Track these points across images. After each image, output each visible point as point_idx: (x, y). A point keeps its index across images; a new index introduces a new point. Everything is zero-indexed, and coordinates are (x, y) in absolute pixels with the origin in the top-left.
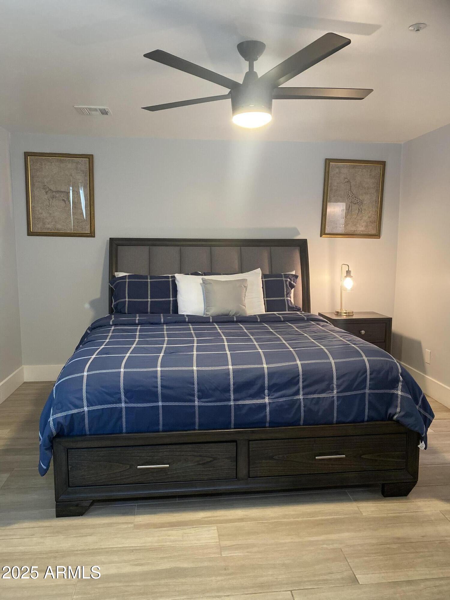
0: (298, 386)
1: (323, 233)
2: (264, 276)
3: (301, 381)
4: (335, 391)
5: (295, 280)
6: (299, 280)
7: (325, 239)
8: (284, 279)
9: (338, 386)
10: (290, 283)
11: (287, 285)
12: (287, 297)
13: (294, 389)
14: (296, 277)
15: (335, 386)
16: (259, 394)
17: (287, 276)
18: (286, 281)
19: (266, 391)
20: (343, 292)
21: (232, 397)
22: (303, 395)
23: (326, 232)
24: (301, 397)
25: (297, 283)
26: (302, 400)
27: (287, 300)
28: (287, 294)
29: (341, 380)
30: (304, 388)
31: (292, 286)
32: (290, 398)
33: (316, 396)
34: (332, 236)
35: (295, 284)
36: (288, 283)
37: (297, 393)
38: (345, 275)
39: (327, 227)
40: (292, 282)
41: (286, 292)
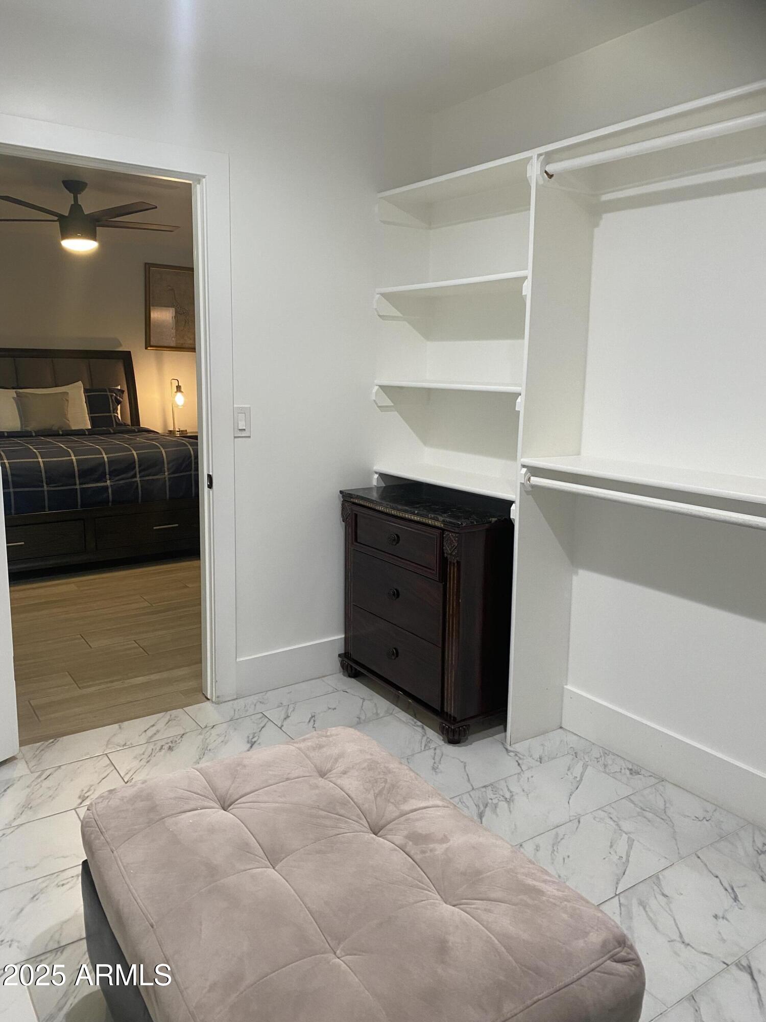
0: (134, 471)
1: (148, 345)
2: (86, 391)
3: (137, 466)
4: (166, 474)
5: (121, 395)
6: (126, 395)
7: (151, 352)
8: (109, 394)
9: (168, 469)
10: (116, 398)
11: (112, 400)
12: (114, 413)
13: (132, 473)
14: (123, 392)
15: (166, 469)
16: (102, 478)
17: (112, 391)
18: (112, 396)
19: (108, 476)
20: (175, 409)
21: (78, 482)
22: (140, 477)
23: (152, 344)
24: (138, 479)
25: (124, 398)
26: (139, 482)
27: (115, 416)
28: (114, 410)
29: (171, 464)
30: (140, 472)
31: (119, 402)
32: (127, 481)
33: (151, 478)
34: (159, 349)
35: (121, 399)
36: (113, 398)
37: (134, 476)
38: (176, 390)
39: (152, 339)
40: (118, 398)
41: (113, 407)
